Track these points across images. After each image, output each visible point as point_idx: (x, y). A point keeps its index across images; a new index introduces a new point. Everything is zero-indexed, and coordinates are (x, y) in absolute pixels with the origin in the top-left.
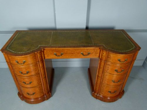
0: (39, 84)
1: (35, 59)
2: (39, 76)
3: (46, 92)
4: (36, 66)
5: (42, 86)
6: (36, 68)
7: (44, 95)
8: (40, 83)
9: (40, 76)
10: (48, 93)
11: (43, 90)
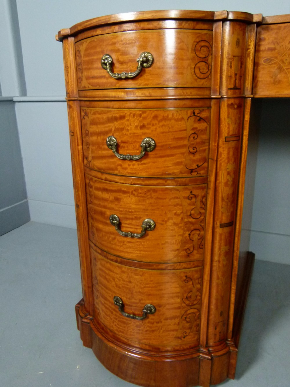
0: (188, 255)
1: (204, 60)
2: (200, 193)
3: (211, 329)
4: (200, 120)
5: (202, 277)
6: (196, 133)
7: (196, 348)
8: (196, 256)
9: (204, 204)
10: (222, 341)
11: (199, 310)
